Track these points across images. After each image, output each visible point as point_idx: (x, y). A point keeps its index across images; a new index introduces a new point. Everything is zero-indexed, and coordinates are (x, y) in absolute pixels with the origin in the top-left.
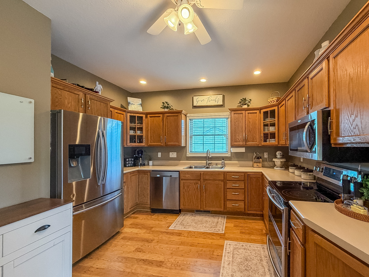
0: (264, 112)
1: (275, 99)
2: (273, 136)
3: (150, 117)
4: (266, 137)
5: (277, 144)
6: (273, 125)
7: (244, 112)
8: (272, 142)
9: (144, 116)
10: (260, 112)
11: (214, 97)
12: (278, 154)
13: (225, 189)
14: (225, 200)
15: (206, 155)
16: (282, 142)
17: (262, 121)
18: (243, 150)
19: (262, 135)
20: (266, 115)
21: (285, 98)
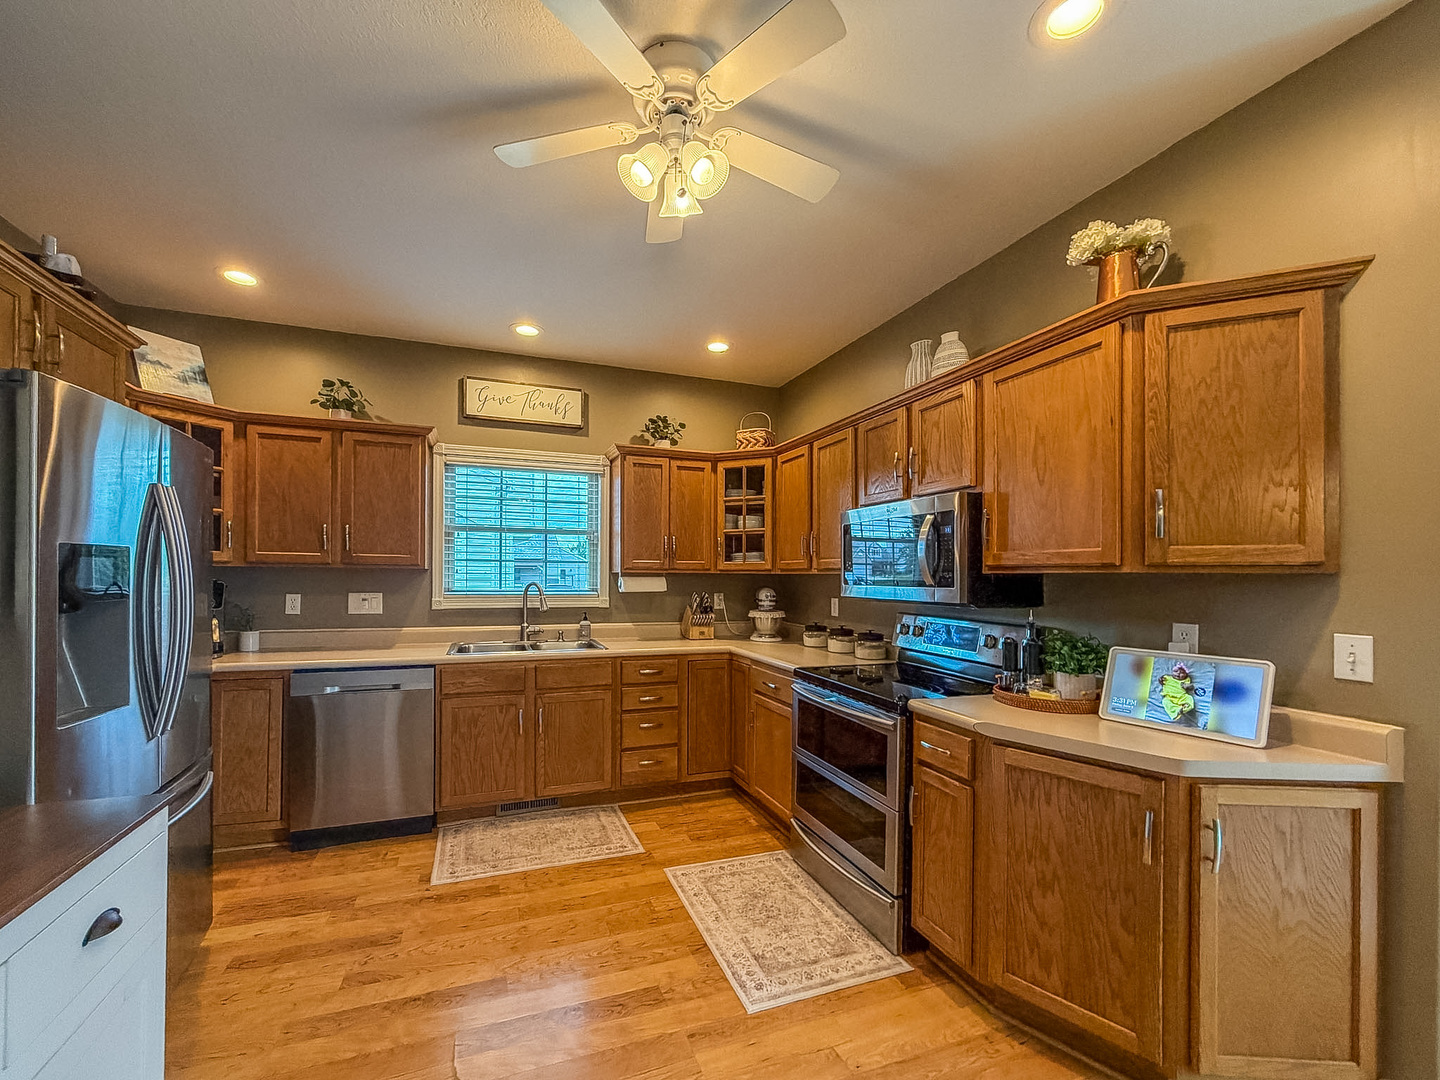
0: (728, 471)
1: (760, 434)
2: (755, 543)
3: (262, 436)
4: (733, 544)
5: (769, 567)
6: (757, 510)
7: (664, 462)
8: (753, 561)
9: (228, 428)
10: (714, 470)
11: (549, 395)
12: (765, 596)
13: (619, 714)
14: (620, 750)
15: (519, 605)
16: (784, 563)
17: (721, 498)
18: (659, 585)
19: (721, 539)
20: (733, 478)
21: (809, 441)
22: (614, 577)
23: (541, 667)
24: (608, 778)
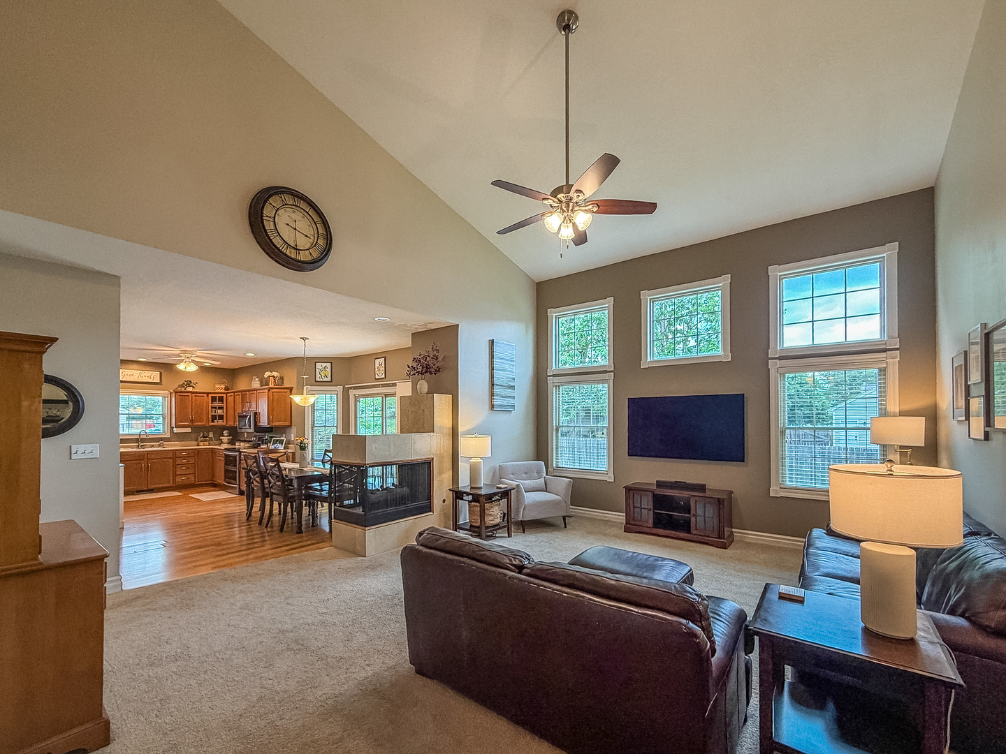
0: (212, 397)
1: (223, 386)
2: (221, 417)
4: (214, 418)
5: (226, 424)
6: (221, 408)
7: (190, 394)
8: (220, 423)
10: (208, 396)
11: (147, 373)
12: (225, 432)
13: (175, 466)
14: (175, 475)
15: (138, 437)
16: (231, 423)
17: (210, 405)
18: (189, 430)
19: (210, 416)
20: (214, 399)
21: (234, 392)
22: (172, 428)
23: (148, 453)
24: (171, 482)
